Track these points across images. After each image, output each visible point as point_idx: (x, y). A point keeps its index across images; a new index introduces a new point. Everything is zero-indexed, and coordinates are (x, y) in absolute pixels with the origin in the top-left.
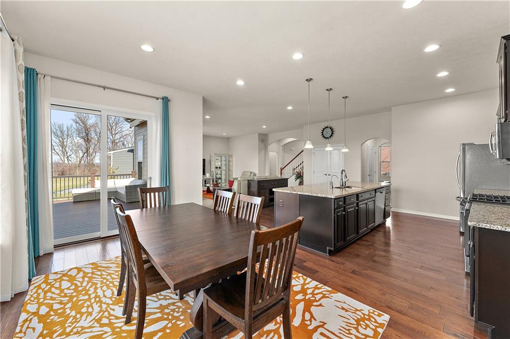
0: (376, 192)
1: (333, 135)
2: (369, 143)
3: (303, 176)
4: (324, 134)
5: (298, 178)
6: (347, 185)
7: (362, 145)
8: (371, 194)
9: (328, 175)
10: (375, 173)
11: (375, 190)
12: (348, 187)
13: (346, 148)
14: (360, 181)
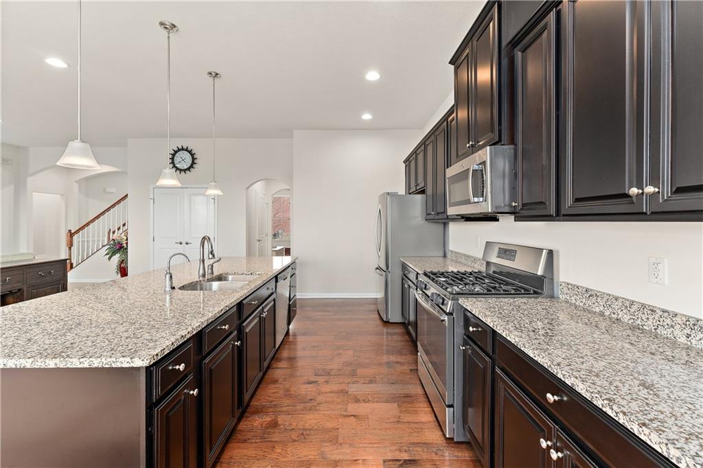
0: (277, 281)
1: (194, 166)
2: (258, 187)
3: (127, 249)
4: (176, 162)
5: (114, 253)
6: (216, 273)
7: (247, 189)
8: (268, 289)
9: (184, 243)
10: (267, 235)
11: (276, 277)
12: (220, 278)
13: (216, 188)
14: (245, 255)
